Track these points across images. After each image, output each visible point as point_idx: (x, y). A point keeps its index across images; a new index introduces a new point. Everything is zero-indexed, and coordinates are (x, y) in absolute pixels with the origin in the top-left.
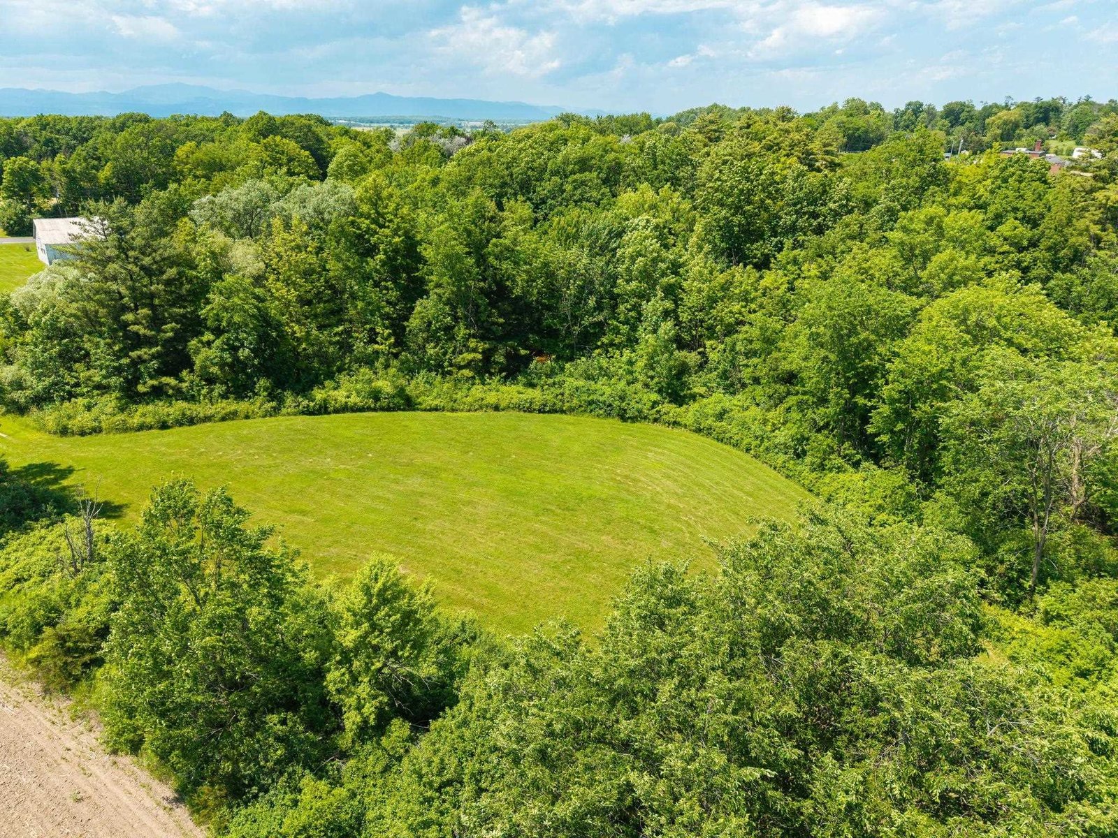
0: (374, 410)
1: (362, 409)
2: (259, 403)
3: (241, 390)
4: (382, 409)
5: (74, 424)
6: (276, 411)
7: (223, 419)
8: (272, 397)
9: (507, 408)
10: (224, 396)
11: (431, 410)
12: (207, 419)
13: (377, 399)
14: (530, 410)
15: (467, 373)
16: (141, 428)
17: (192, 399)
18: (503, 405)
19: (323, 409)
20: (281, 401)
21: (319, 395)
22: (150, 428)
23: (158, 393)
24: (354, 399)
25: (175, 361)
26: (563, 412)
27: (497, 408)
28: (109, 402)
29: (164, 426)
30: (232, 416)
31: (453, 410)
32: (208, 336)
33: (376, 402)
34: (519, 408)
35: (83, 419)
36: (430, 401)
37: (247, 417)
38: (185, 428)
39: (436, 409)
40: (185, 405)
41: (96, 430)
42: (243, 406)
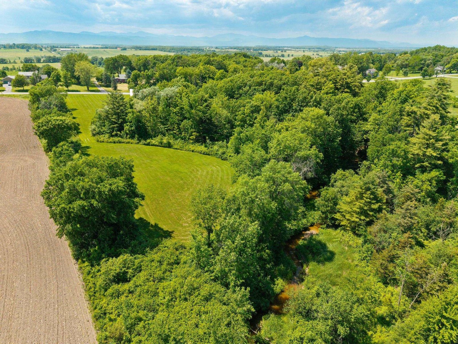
0: (161, 146)
1: (157, 146)
2: (135, 140)
3: (132, 137)
4: (163, 147)
5: (100, 140)
6: (138, 143)
7: (127, 143)
8: (138, 139)
9: (196, 152)
10: (129, 138)
11: (175, 149)
12: (123, 142)
13: (161, 144)
14: (201, 153)
15: (191, 141)
16: (111, 142)
17: (122, 137)
18: (195, 151)
19: (148, 144)
20: (140, 141)
21: (148, 141)
22: (112, 143)
23: (116, 135)
24: (157, 143)
25: (121, 128)
26: (209, 155)
27: (193, 151)
28: (107, 135)
29: (114, 143)
30: (129, 143)
31: (181, 150)
32: (128, 124)
33: (161, 145)
34: (198, 152)
35: (102, 139)
36: (176, 147)
37: (132, 143)
38: (119, 144)
39: (176, 149)
40: (120, 138)
41: (103, 142)
42: (132, 141)
